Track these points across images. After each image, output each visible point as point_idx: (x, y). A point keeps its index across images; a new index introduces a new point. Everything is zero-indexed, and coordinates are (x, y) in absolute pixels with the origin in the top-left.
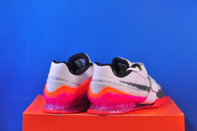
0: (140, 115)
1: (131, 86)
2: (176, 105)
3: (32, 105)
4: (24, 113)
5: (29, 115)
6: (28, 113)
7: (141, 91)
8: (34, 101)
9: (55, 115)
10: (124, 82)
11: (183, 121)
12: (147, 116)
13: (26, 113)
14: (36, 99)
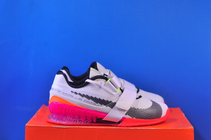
0: (148, 128)
1: (84, 99)
2: (186, 118)
3: (35, 116)
4: (26, 125)
5: (32, 127)
6: (31, 125)
7: (98, 106)
8: (37, 112)
9: (59, 128)
10: (76, 93)
11: (193, 134)
12: (155, 129)
13: (29, 125)
14: (39, 110)
